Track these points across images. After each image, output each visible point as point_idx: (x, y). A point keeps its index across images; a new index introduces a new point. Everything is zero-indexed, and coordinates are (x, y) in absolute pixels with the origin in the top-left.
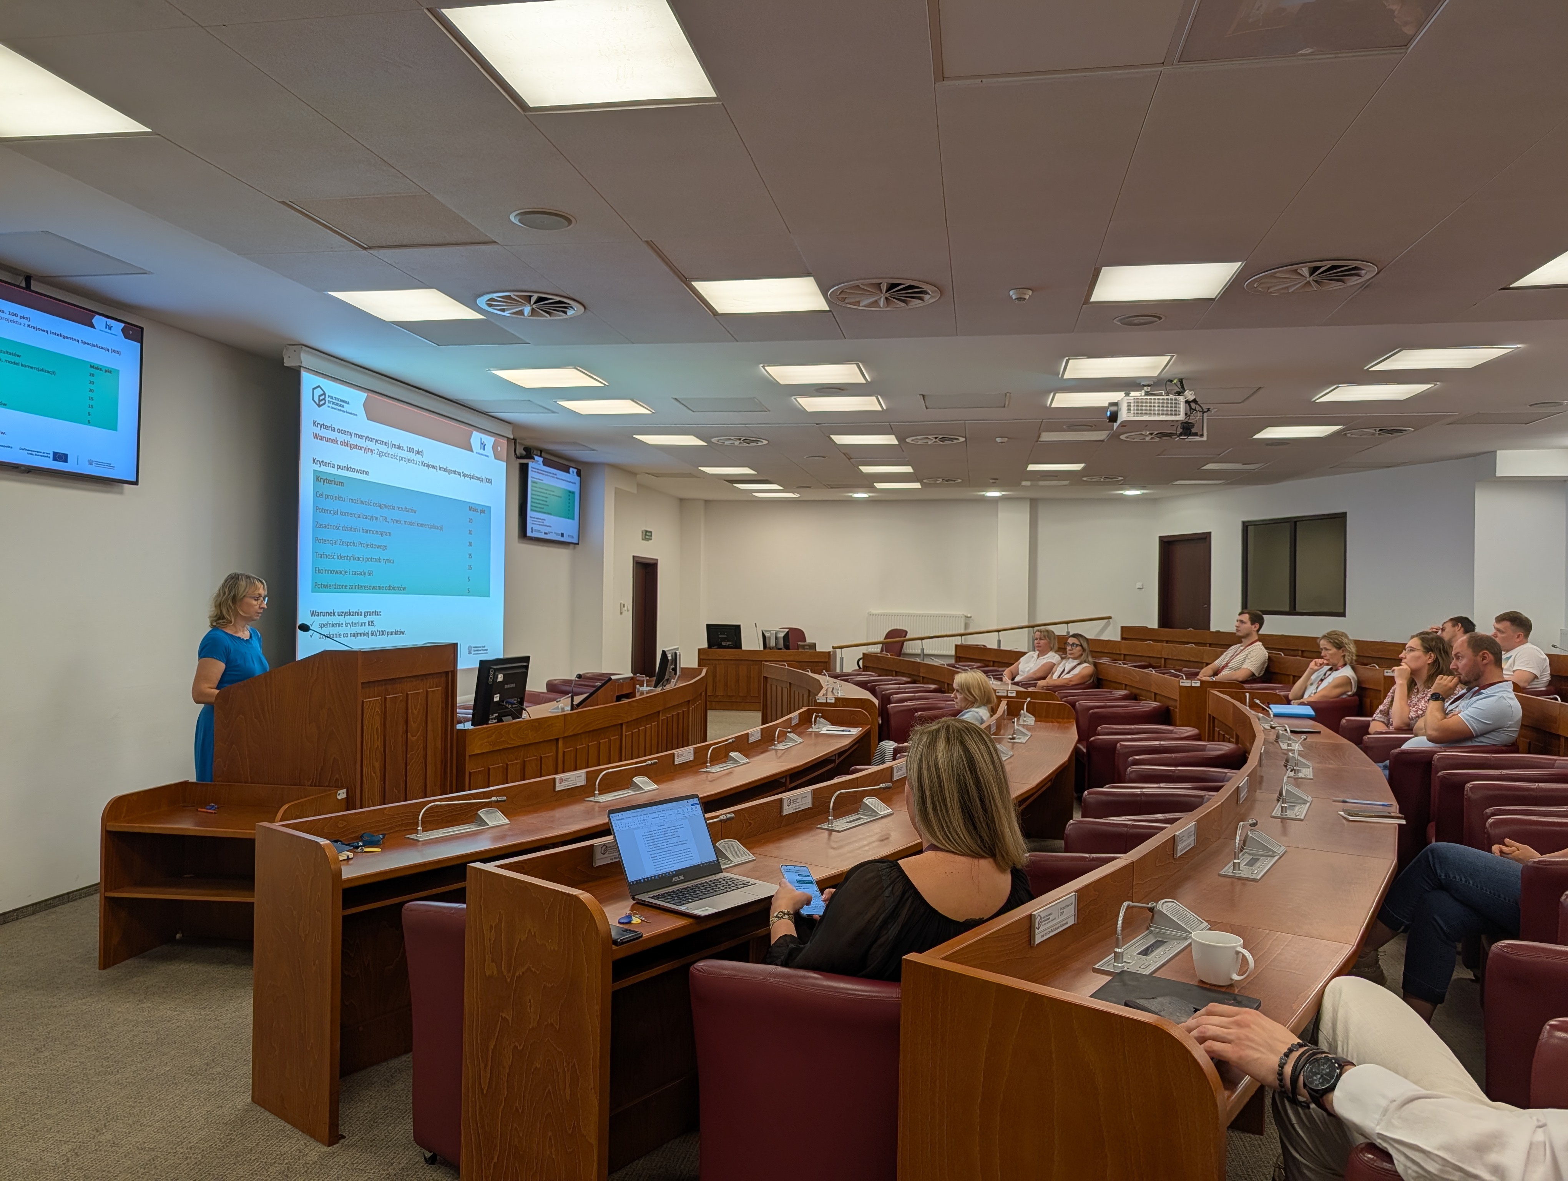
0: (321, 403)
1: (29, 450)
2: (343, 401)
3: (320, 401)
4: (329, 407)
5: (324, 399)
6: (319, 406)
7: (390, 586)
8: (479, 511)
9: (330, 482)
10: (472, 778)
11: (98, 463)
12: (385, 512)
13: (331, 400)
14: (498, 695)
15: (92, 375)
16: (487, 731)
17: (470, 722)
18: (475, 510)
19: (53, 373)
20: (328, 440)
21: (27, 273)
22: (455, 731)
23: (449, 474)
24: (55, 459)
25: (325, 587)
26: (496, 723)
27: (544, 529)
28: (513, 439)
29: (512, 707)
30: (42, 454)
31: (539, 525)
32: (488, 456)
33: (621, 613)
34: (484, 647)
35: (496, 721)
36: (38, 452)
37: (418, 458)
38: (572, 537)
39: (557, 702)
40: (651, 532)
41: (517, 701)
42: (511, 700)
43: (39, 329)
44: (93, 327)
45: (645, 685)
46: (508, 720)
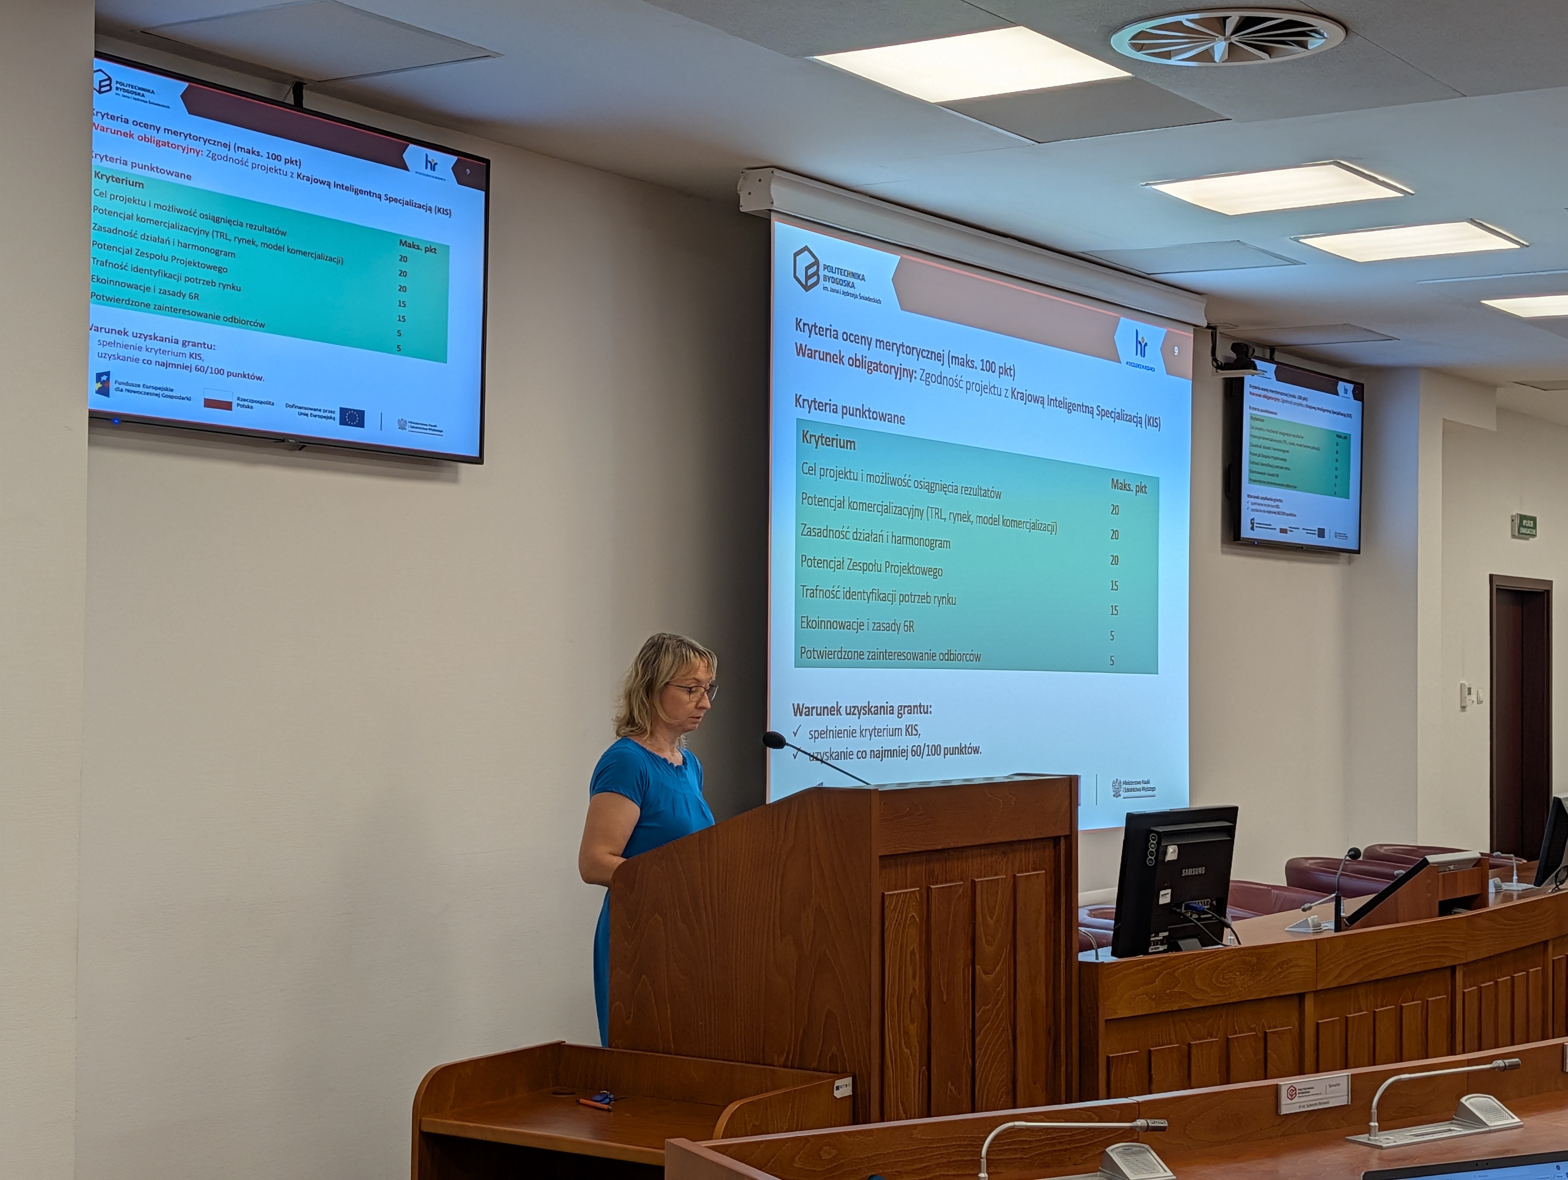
0: (810, 282)
1: (300, 408)
2: (853, 275)
3: (808, 278)
4: (825, 288)
5: (816, 273)
6: (807, 288)
7: (949, 653)
8: (1133, 487)
9: (828, 442)
10: (1113, 1070)
11: (415, 426)
12: (938, 499)
13: (831, 274)
14: (1169, 891)
15: (404, 259)
16: (1144, 969)
17: (1110, 948)
18: (1125, 487)
19: (340, 261)
20: (825, 356)
21: (296, 77)
22: (1075, 968)
23: (1070, 412)
24: (343, 422)
25: (821, 655)
26: (1164, 951)
27: (1280, 522)
28: (1208, 327)
29: (1199, 919)
30: (321, 414)
31: (1269, 512)
32: (1152, 369)
33: (1463, 708)
34: (1148, 782)
35: (1165, 947)
36: (315, 410)
37: (1005, 383)
38: (1345, 536)
39: (1304, 910)
40: (1534, 519)
41: (1211, 904)
42: (1198, 904)
43: (317, 181)
44: (405, 168)
45: (1515, 877)
46: (1191, 947)
